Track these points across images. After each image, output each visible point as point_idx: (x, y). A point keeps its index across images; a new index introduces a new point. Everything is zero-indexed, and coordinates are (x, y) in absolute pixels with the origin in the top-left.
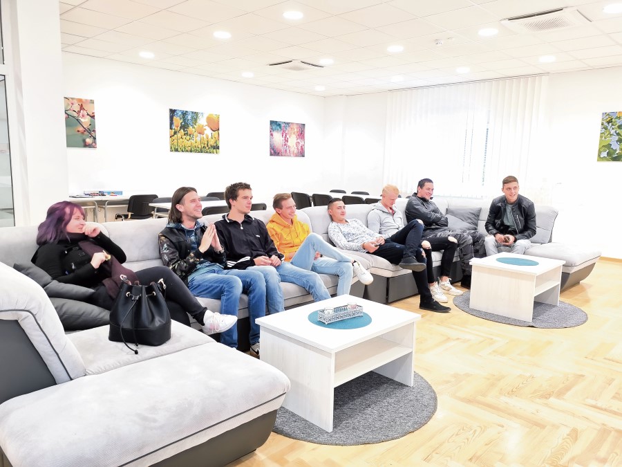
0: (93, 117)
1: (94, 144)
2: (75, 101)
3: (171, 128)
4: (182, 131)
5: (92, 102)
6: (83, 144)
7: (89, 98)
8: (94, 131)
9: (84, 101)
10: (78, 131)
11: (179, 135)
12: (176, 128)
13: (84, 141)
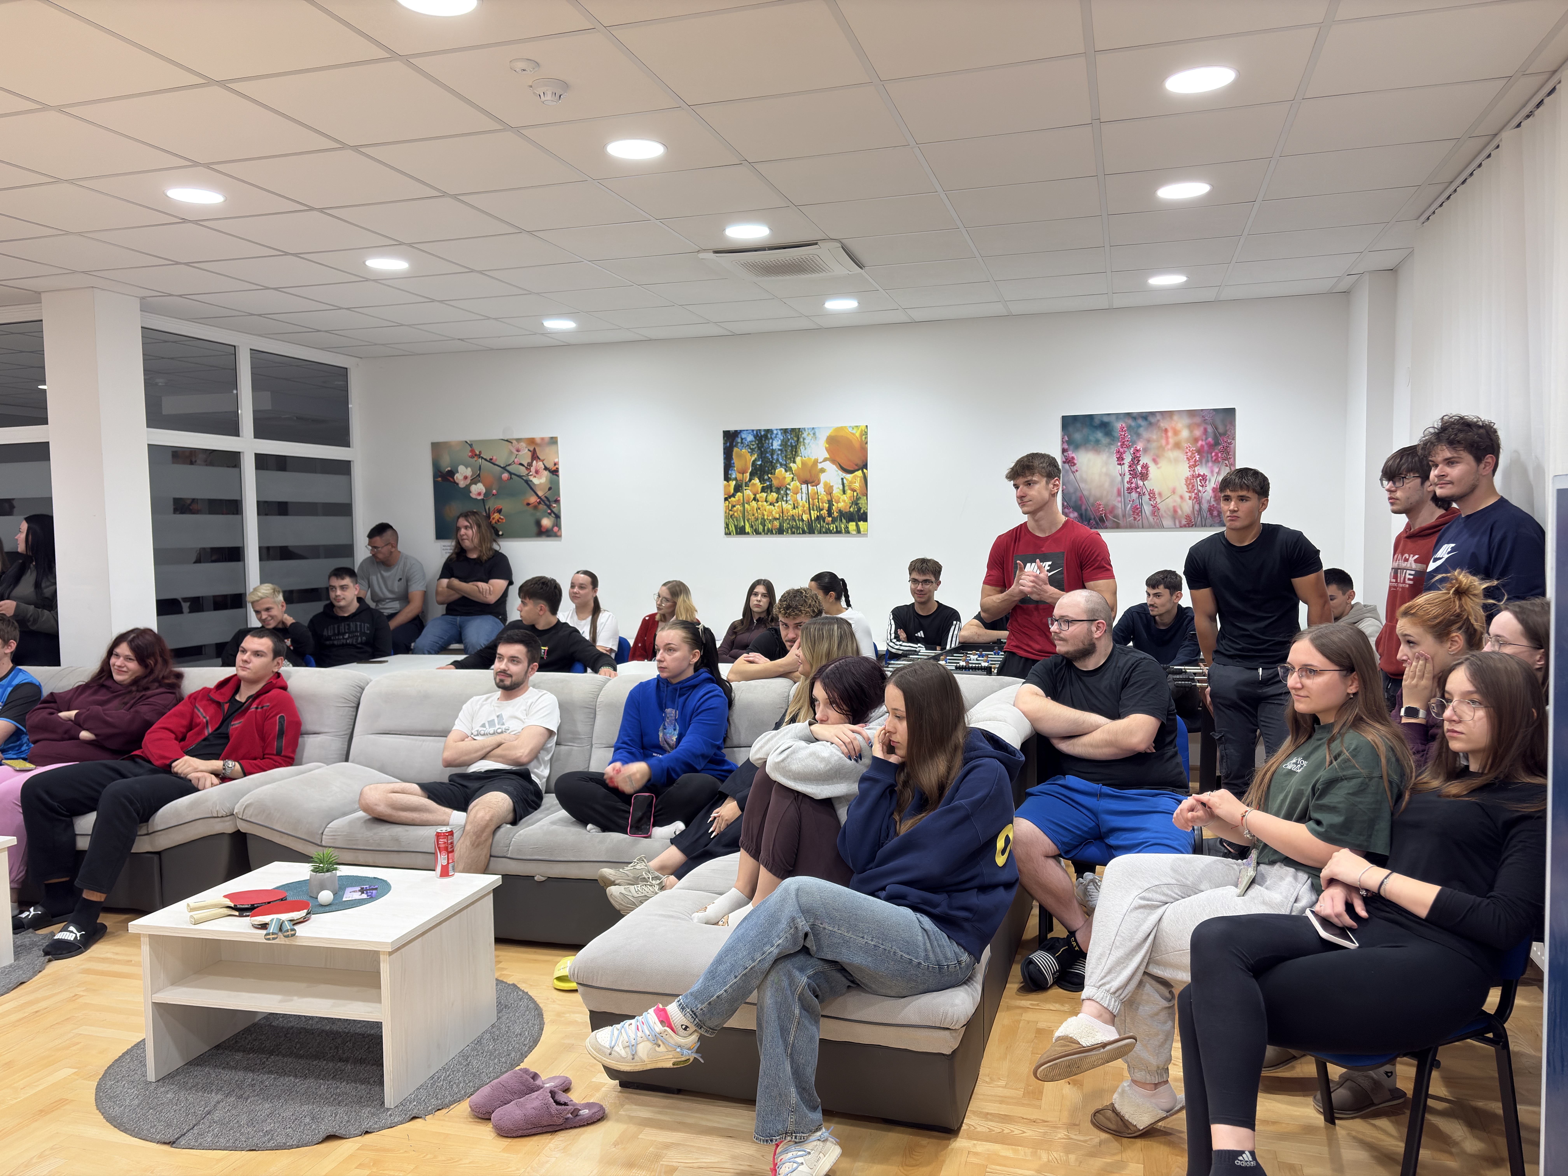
0: (555, 472)
1: (556, 529)
2: (523, 445)
3: (727, 478)
4: (756, 481)
5: (553, 441)
6: (534, 529)
7: (548, 435)
8: (557, 501)
9: (538, 441)
10: (528, 504)
11: (748, 493)
12: (739, 476)
13: (538, 523)
